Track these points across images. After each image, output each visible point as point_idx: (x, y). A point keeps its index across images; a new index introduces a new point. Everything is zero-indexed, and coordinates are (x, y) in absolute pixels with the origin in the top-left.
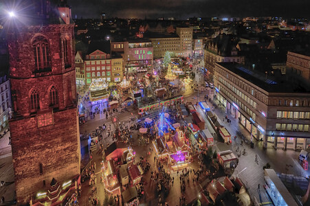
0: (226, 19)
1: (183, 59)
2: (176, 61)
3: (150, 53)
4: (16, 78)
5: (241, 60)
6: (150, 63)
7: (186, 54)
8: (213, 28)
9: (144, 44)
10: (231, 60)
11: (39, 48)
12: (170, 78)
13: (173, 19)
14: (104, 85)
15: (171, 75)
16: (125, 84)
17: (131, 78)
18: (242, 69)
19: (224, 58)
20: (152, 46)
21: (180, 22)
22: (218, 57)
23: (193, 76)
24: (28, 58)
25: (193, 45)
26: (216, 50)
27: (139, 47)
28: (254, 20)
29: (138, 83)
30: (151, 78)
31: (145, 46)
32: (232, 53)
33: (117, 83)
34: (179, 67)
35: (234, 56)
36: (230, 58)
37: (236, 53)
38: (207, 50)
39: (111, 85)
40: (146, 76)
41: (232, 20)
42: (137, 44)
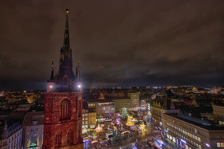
0: (156, 88)
1: (135, 112)
2: (130, 114)
3: (113, 109)
4: (47, 124)
5: (178, 111)
6: (113, 115)
7: (136, 109)
8: (149, 93)
9: (108, 103)
10: (171, 111)
11: (64, 105)
12: (130, 125)
13: (120, 88)
14: (85, 131)
15: (130, 122)
16: (99, 129)
17: (103, 125)
18: (182, 117)
19: (166, 111)
20: (114, 105)
21: (126, 89)
22: (162, 110)
23: (145, 123)
24: (58, 111)
25: (140, 104)
26: (159, 105)
27: (106, 105)
28: (175, 87)
29: (108, 128)
30: (116, 125)
31: (110, 105)
32: (171, 107)
33: (93, 129)
34: (134, 117)
35: (173, 109)
36: (170, 110)
37: (174, 107)
38: (153, 106)
39: (89, 130)
40: (112, 124)
41: (160, 88)
42: (103, 104)
